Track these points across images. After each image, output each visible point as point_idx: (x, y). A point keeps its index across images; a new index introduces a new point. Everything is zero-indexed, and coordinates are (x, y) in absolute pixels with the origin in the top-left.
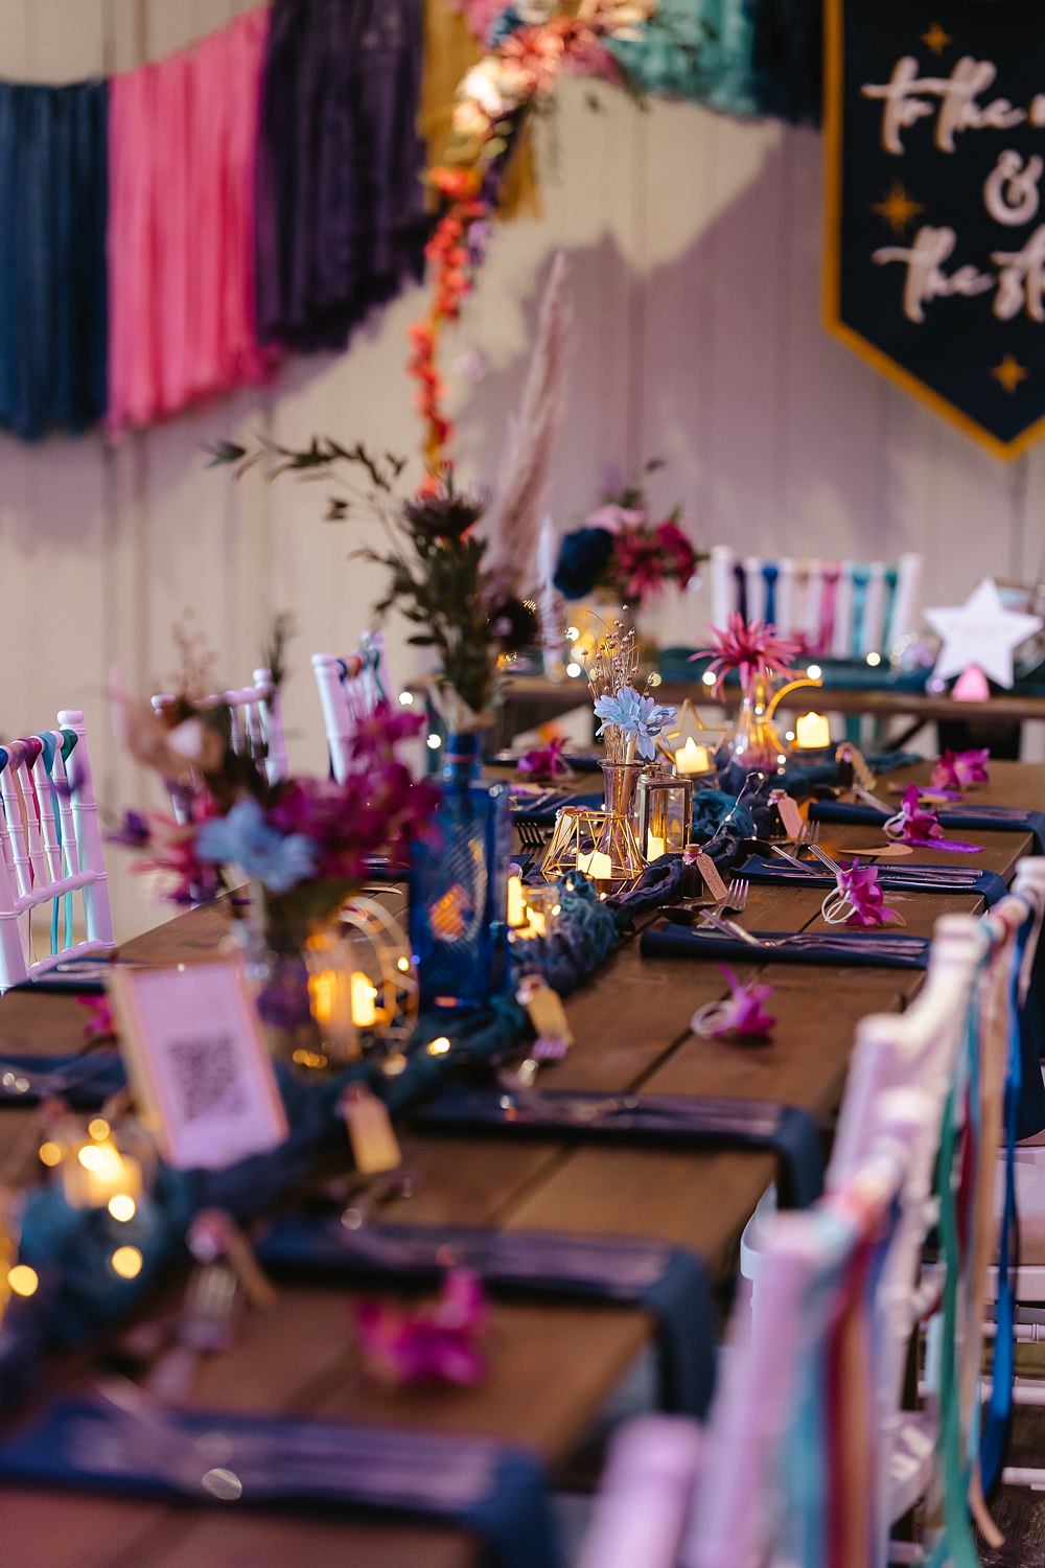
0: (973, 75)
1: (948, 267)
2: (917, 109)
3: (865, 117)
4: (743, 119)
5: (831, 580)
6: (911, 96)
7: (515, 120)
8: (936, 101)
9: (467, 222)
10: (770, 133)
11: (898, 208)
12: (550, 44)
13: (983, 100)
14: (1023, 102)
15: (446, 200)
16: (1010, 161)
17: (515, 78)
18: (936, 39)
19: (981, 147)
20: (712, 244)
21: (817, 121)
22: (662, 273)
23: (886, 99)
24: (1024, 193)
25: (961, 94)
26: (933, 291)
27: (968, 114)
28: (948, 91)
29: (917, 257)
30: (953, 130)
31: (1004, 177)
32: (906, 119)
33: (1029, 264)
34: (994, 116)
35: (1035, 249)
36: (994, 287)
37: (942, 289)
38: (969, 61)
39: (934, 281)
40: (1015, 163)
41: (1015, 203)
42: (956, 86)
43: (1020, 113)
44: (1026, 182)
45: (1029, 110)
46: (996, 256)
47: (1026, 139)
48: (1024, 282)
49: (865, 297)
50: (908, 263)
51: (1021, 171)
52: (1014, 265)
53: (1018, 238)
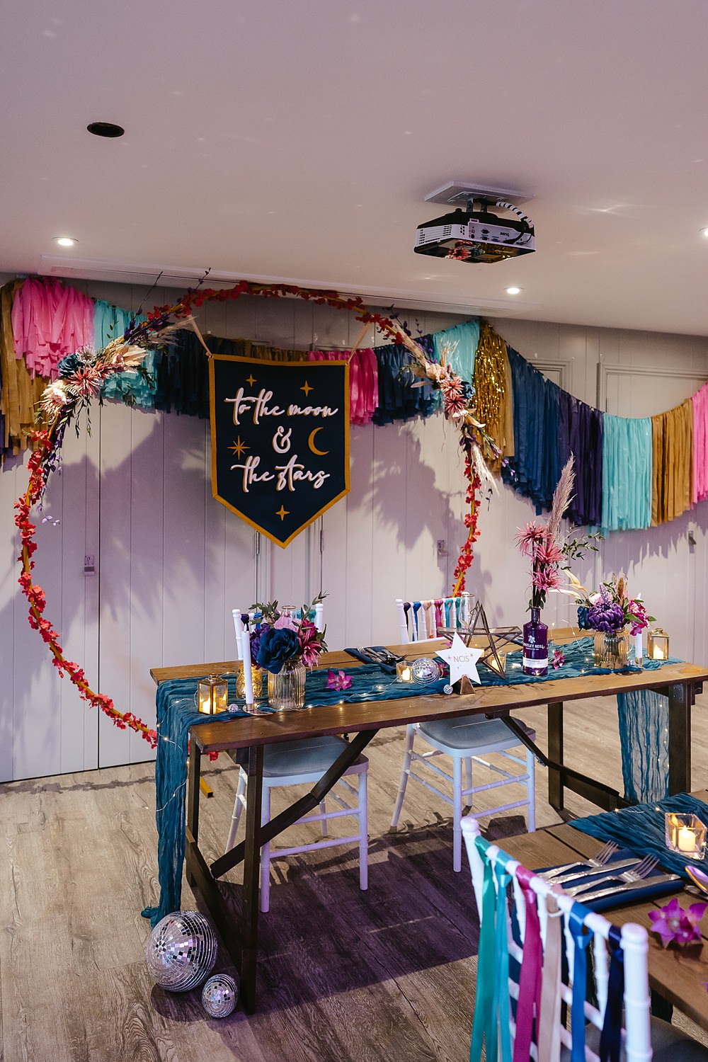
0: (265, 396)
1: (258, 471)
2: (244, 408)
3: (225, 411)
4: (145, 410)
6: (242, 403)
7: (67, 410)
8: (253, 405)
10: (157, 415)
11: (239, 448)
13: (270, 405)
14: (285, 407)
15: (15, 442)
16: (281, 429)
18: (251, 380)
19: (270, 424)
20: (131, 461)
22: (110, 473)
23: (233, 403)
24: (286, 442)
25: (262, 403)
26: (253, 481)
27: (264, 410)
28: (256, 401)
29: (247, 467)
30: (259, 417)
31: (279, 436)
32: (241, 412)
33: (288, 470)
34: (273, 412)
35: (292, 464)
36: (276, 479)
37: (256, 480)
38: (264, 390)
39: (253, 477)
40: (282, 430)
41: (283, 445)
42: (260, 399)
43: (284, 411)
44: (287, 438)
45: (287, 410)
46: (277, 467)
47: (286, 421)
48: (287, 477)
49: (229, 484)
50: (243, 470)
51: (285, 434)
52: (283, 470)
53: (284, 459)
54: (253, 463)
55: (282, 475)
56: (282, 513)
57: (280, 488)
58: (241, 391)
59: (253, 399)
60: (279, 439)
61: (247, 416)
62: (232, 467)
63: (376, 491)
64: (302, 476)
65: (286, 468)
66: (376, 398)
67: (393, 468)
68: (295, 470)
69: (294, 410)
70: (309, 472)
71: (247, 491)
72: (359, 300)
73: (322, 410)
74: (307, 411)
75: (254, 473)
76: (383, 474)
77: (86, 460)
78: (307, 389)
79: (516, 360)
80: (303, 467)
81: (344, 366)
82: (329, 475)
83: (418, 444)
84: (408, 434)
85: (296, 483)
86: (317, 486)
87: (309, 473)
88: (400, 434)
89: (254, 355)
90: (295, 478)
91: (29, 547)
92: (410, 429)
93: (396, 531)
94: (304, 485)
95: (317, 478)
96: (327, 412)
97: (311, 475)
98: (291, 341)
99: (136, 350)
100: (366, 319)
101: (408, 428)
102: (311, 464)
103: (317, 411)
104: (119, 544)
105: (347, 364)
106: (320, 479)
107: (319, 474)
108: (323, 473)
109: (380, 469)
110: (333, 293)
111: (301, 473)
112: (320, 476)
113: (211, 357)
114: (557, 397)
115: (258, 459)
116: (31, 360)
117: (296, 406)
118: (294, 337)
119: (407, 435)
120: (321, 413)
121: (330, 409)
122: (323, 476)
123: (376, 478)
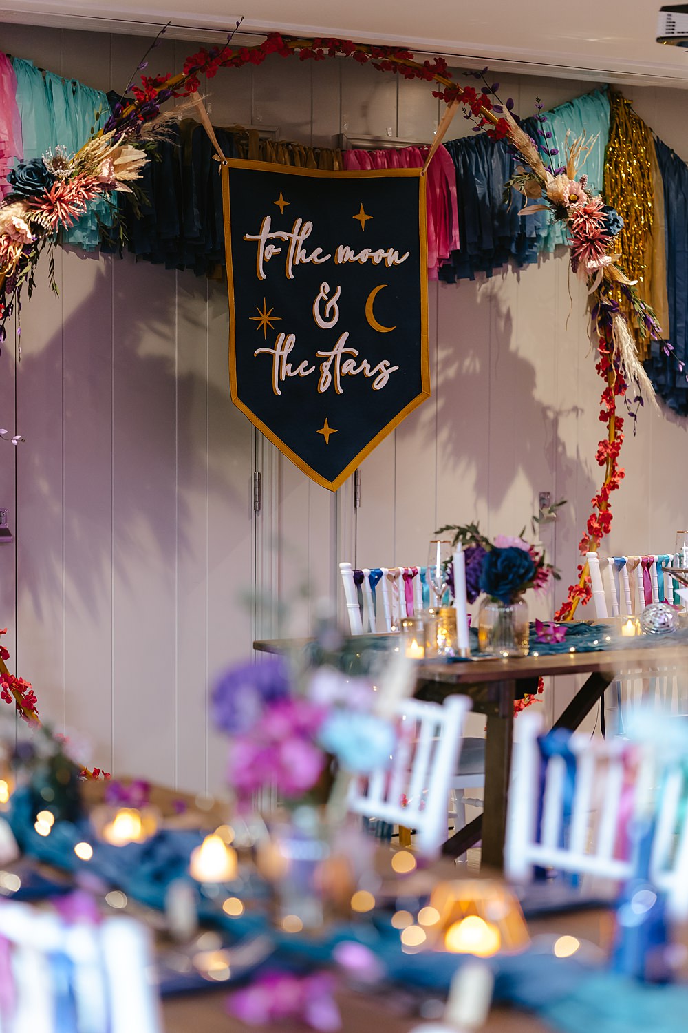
0: (302, 230)
1: (294, 359)
2: (272, 250)
6: (269, 241)
8: (284, 245)
10: (101, 262)
11: (265, 319)
13: (309, 246)
14: (331, 249)
16: (325, 287)
18: (281, 203)
19: (310, 276)
22: (31, 362)
23: (257, 242)
24: (332, 309)
25: (297, 242)
26: (286, 376)
27: (301, 255)
28: (290, 239)
29: (277, 352)
30: (293, 265)
31: (322, 299)
32: (268, 257)
33: (335, 356)
34: (314, 256)
35: (340, 348)
36: (318, 373)
37: (291, 374)
38: (300, 221)
39: (287, 369)
40: (327, 289)
41: (328, 316)
42: (294, 236)
43: (329, 256)
44: (333, 302)
45: (334, 254)
46: (319, 352)
47: (332, 272)
48: (332, 369)
49: (251, 380)
50: (272, 356)
51: (330, 295)
52: (327, 358)
53: (329, 340)
54: (285, 345)
55: (326, 367)
56: (326, 431)
57: (323, 388)
58: (268, 221)
59: (284, 235)
60: (323, 304)
61: (278, 262)
62: (257, 352)
63: (441, 402)
64: (355, 368)
65: (332, 354)
66: (456, 233)
67: (467, 362)
68: (345, 357)
69: (344, 254)
70: (365, 361)
71: (279, 393)
72: (441, 62)
73: (385, 255)
74: (364, 255)
75: (287, 362)
76: (451, 372)
78: (362, 217)
79: (670, 164)
80: (357, 353)
81: (418, 178)
82: (396, 368)
83: (508, 318)
84: (492, 298)
85: (346, 379)
86: (378, 386)
87: (365, 364)
88: (479, 300)
89: (264, 157)
90: (345, 371)
92: (495, 290)
93: (472, 476)
94: (357, 384)
95: (379, 373)
96: (392, 257)
97: (368, 366)
98: (306, 130)
99: (132, 154)
100: (450, 95)
101: (492, 288)
102: (370, 348)
103: (378, 256)
104: (44, 486)
105: (421, 173)
106: (383, 374)
107: (381, 366)
108: (388, 364)
109: (447, 362)
110: (403, 52)
111: (353, 363)
112: (383, 369)
113: (225, 163)
115: (292, 337)
117: (347, 248)
118: (311, 122)
119: (490, 300)
120: (384, 260)
121: (397, 253)
122: (387, 368)
123: (441, 379)
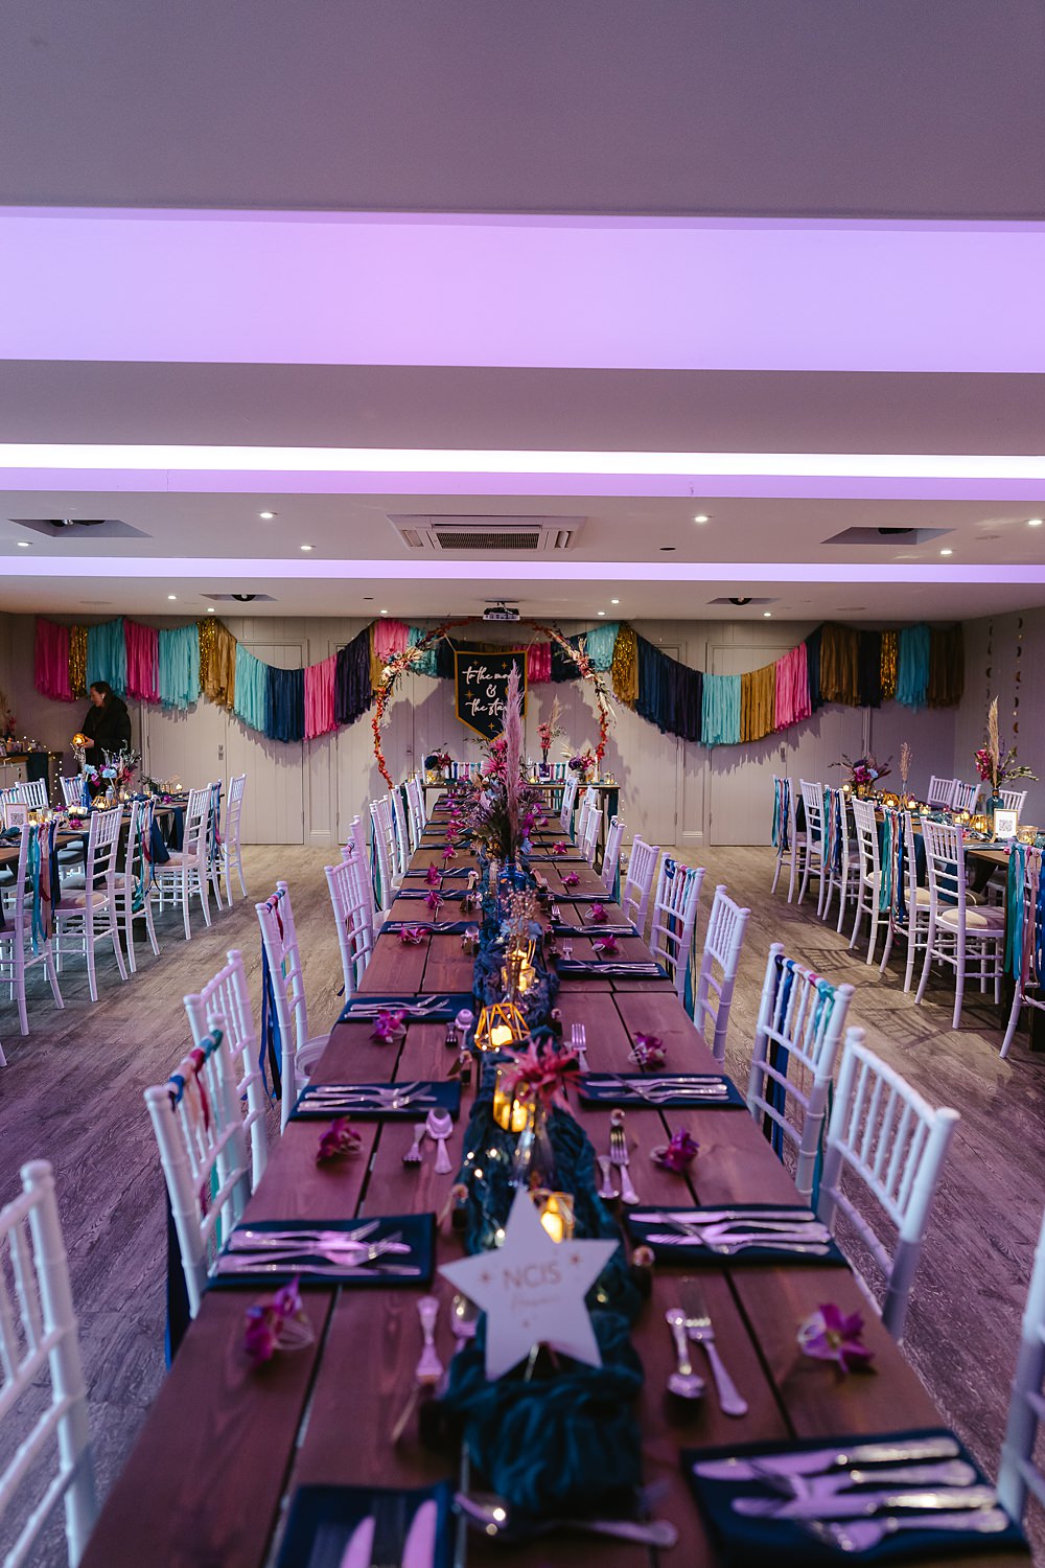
0: (483, 670)
1: (479, 706)
2: (472, 676)
3: (463, 678)
4: (434, 677)
5: (467, 766)
6: (471, 673)
7: (392, 678)
8: (477, 674)
9: (384, 698)
10: (440, 680)
11: (469, 695)
12: (401, 663)
13: (485, 674)
14: (493, 675)
15: (375, 693)
16: (491, 686)
17: (394, 670)
18: (476, 663)
19: (485, 683)
20: (427, 701)
21: (454, 678)
22: (418, 707)
23: (467, 674)
25: (481, 673)
27: (482, 677)
29: (474, 704)
30: (479, 680)
31: (490, 689)
32: (471, 678)
33: (494, 705)
34: (487, 677)
35: (496, 702)
36: (488, 710)
38: (482, 667)
39: (477, 709)
41: (492, 693)
43: (492, 677)
44: (494, 690)
46: (489, 704)
47: (493, 682)
48: (494, 708)
49: (464, 712)
50: (472, 705)
51: (493, 688)
52: (492, 705)
53: (492, 700)
54: (477, 702)
55: (491, 708)
56: (491, 726)
57: (490, 714)
58: (471, 668)
59: (476, 672)
61: (474, 680)
62: (466, 704)
64: (502, 708)
66: (549, 668)
68: (498, 705)
69: (497, 676)
71: (474, 715)
74: (505, 676)
75: (477, 707)
77: (407, 700)
78: (504, 666)
79: (642, 643)
81: (524, 654)
83: (582, 693)
84: (576, 687)
85: (498, 711)
90: (498, 709)
91: (378, 738)
93: (568, 740)
99: (419, 652)
100: (537, 629)
104: (422, 740)
105: (526, 652)
113: (457, 652)
114: (667, 664)
115: (479, 700)
116: (381, 657)
117: (499, 674)
